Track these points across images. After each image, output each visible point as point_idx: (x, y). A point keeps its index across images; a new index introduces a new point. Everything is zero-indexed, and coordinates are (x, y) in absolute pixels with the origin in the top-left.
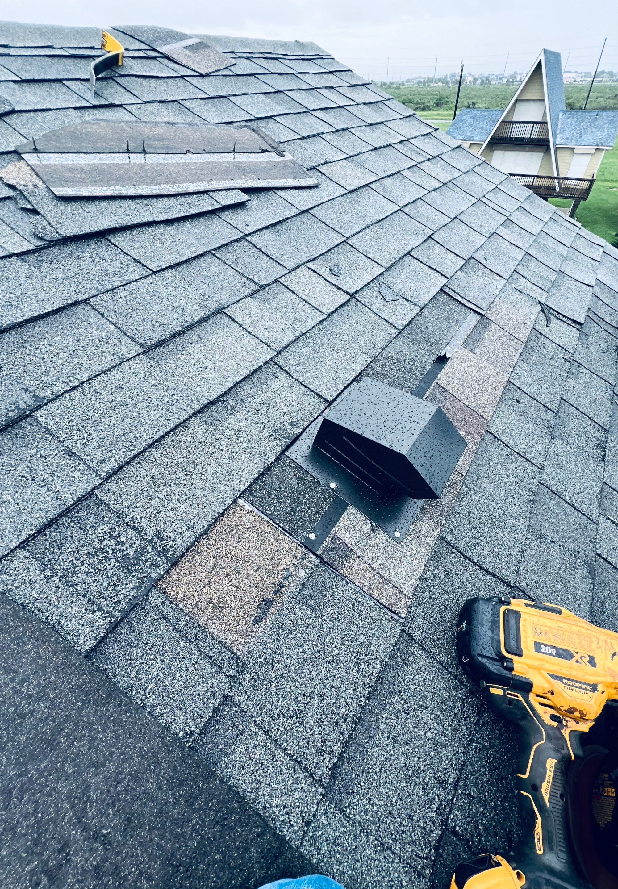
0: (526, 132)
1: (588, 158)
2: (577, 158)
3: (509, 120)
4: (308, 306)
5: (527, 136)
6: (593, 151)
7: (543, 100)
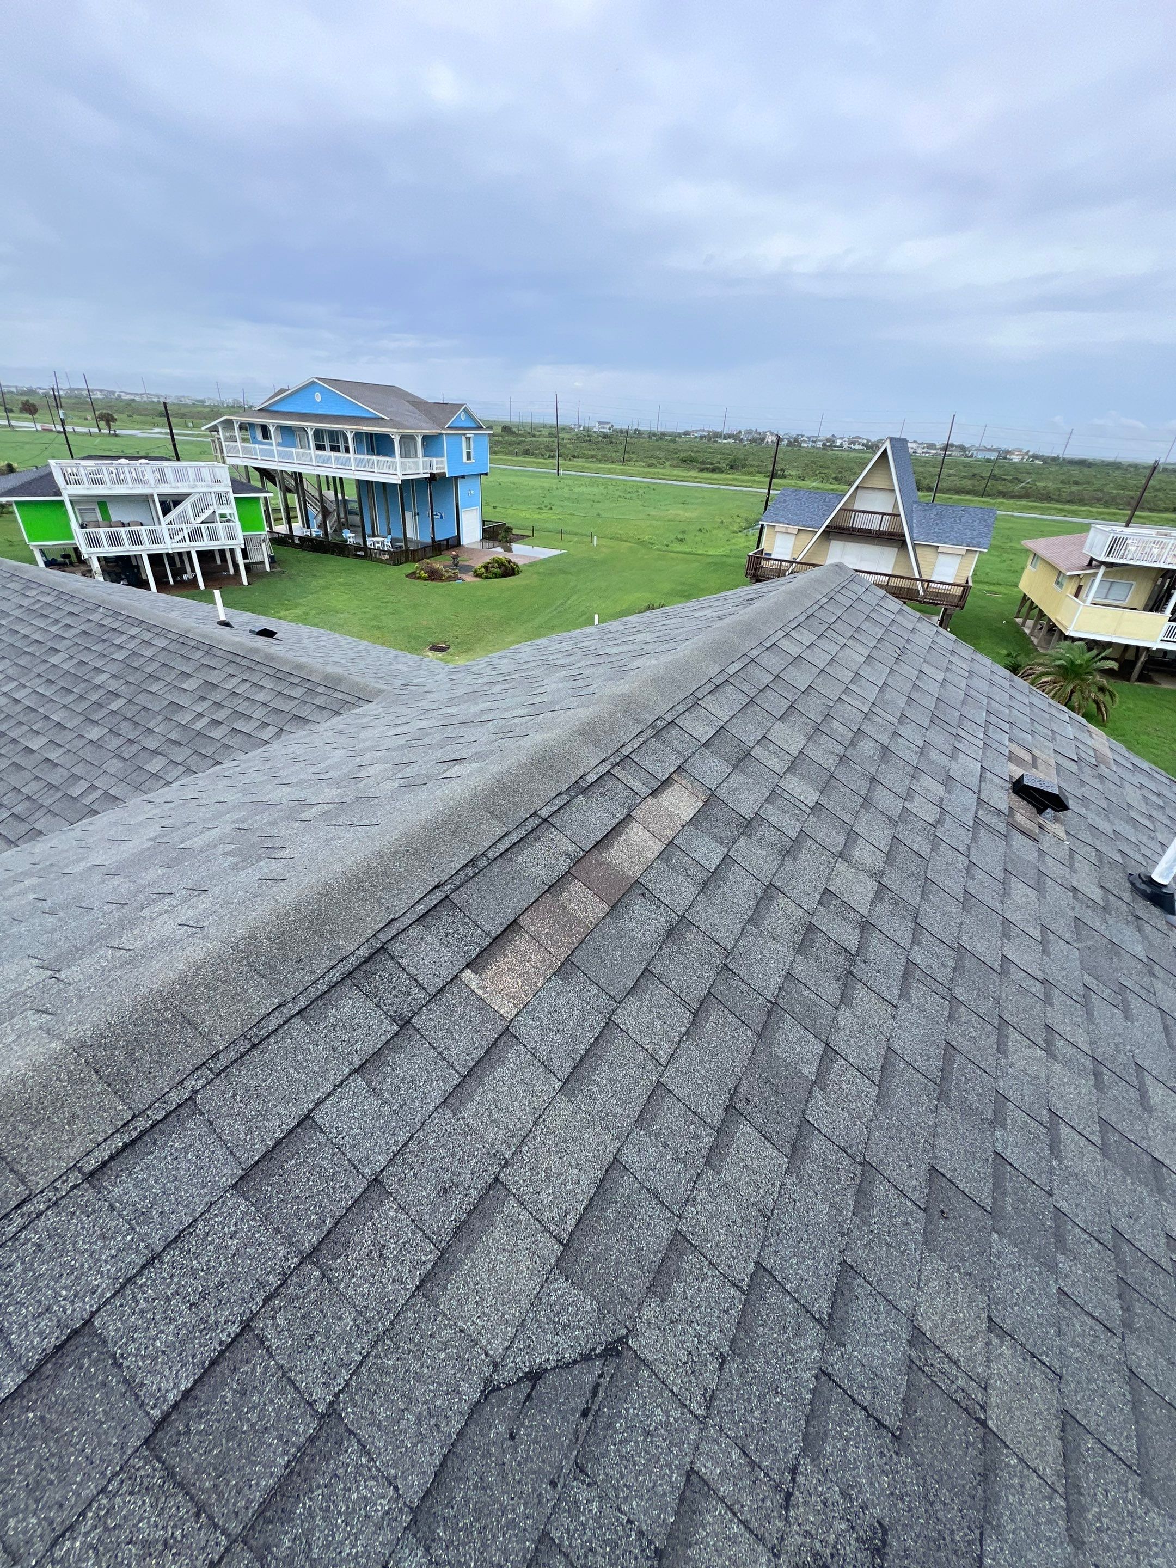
0: (874, 524)
1: (958, 559)
2: (942, 558)
3: (850, 508)
5: (875, 527)
6: (964, 552)
7: (893, 490)
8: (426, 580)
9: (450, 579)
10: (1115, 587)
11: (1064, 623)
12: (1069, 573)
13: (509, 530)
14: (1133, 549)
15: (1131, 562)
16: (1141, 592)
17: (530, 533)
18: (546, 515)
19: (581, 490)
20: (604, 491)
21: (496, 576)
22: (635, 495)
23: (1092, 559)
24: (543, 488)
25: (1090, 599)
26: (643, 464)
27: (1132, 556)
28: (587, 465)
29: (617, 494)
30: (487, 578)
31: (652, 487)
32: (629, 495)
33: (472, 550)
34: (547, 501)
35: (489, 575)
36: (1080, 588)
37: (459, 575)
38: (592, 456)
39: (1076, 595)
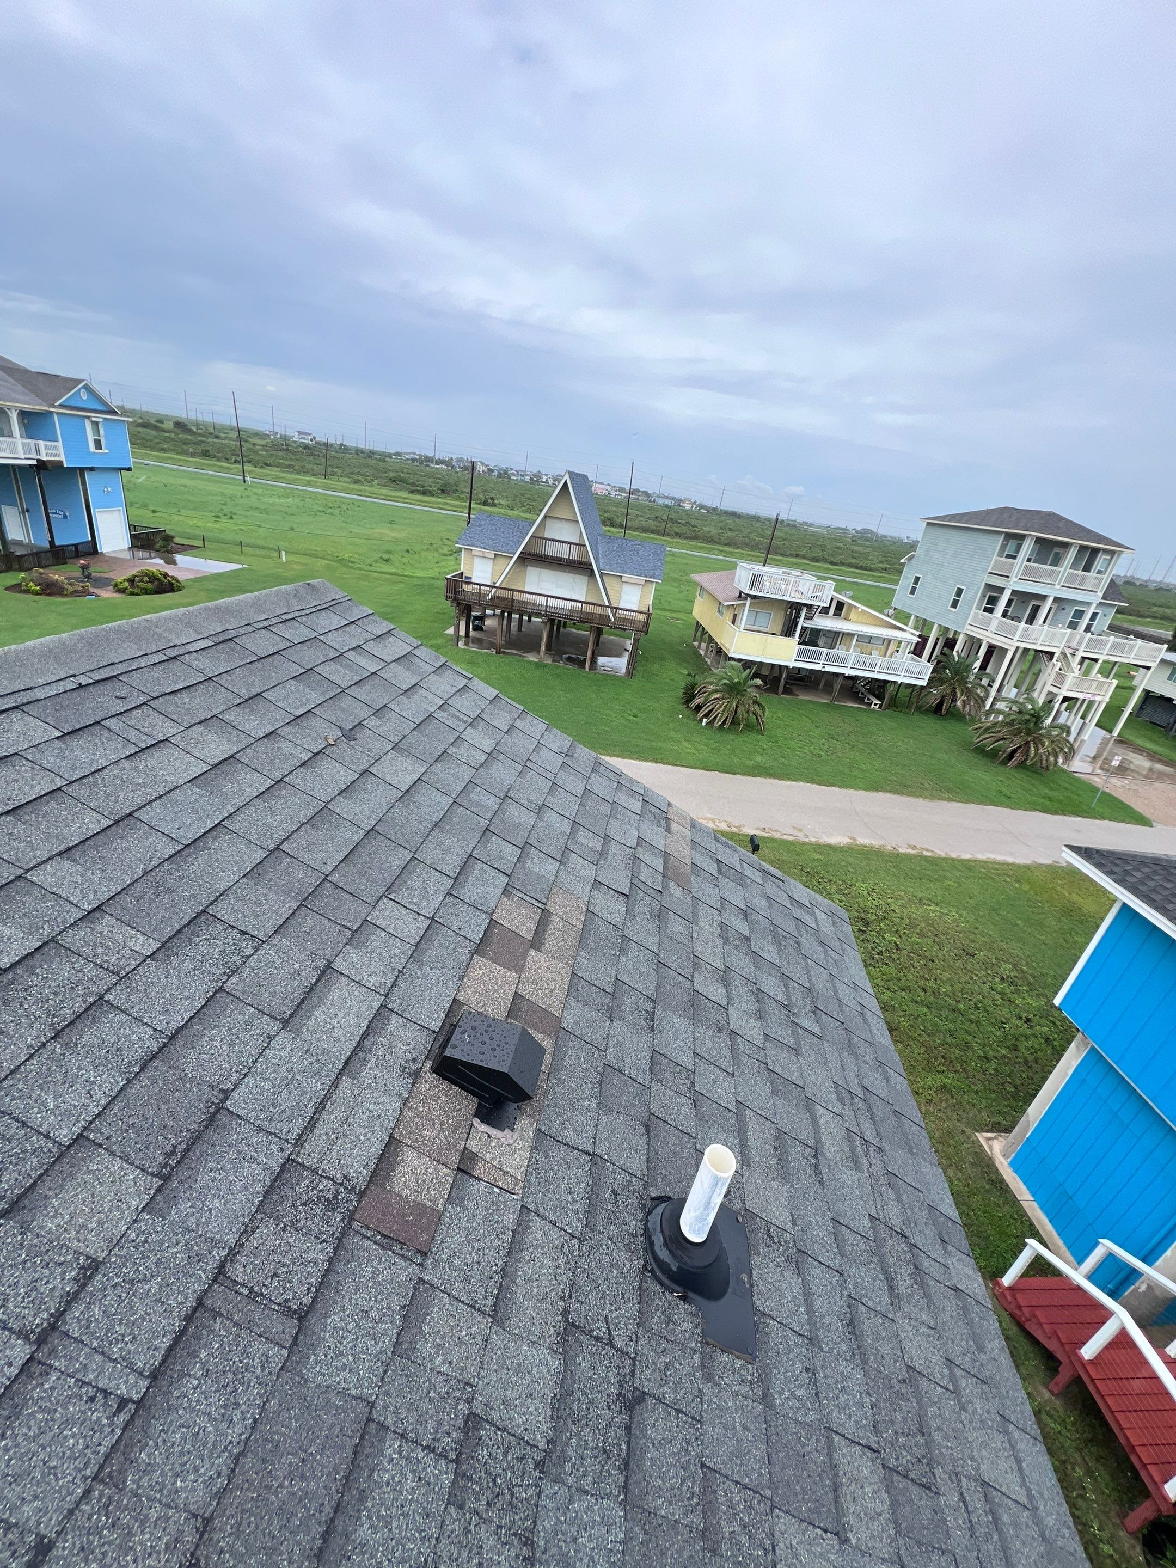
0: (563, 552)
1: (639, 589)
2: (625, 587)
3: (540, 535)
4: (397, 940)
5: (565, 556)
6: (643, 582)
7: (577, 522)
8: (37, 593)
9: (75, 593)
10: (759, 615)
11: (727, 645)
12: (726, 603)
13: (168, 539)
14: (768, 584)
15: (767, 595)
16: (776, 621)
17: (200, 543)
18: (225, 524)
19: (271, 500)
20: (300, 504)
21: (146, 592)
22: (337, 511)
23: (741, 592)
24: (223, 494)
25: (742, 626)
26: (348, 480)
27: (768, 590)
28: (282, 475)
29: (316, 507)
30: (132, 594)
31: (357, 504)
32: (330, 511)
33: (113, 561)
34: (226, 509)
35: (136, 591)
36: (735, 616)
37: (91, 590)
38: (289, 466)
39: (733, 623)
